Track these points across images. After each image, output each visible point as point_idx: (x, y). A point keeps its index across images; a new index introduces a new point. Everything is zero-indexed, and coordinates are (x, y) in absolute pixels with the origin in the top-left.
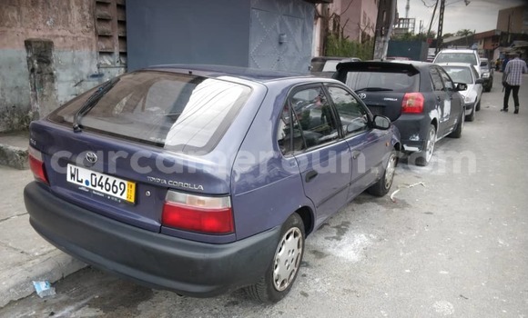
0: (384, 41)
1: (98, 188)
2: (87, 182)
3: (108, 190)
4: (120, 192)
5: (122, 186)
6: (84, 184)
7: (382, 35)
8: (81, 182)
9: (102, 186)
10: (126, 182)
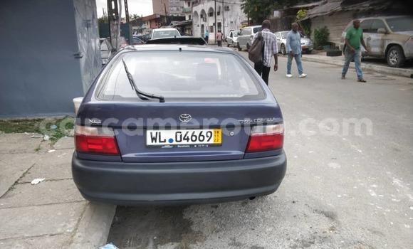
0: (117, 24)
1: (184, 142)
2: (171, 140)
3: (195, 141)
4: (206, 139)
5: (209, 134)
6: (167, 143)
7: (114, 20)
8: (165, 141)
9: (188, 139)
10: (212, 131)
